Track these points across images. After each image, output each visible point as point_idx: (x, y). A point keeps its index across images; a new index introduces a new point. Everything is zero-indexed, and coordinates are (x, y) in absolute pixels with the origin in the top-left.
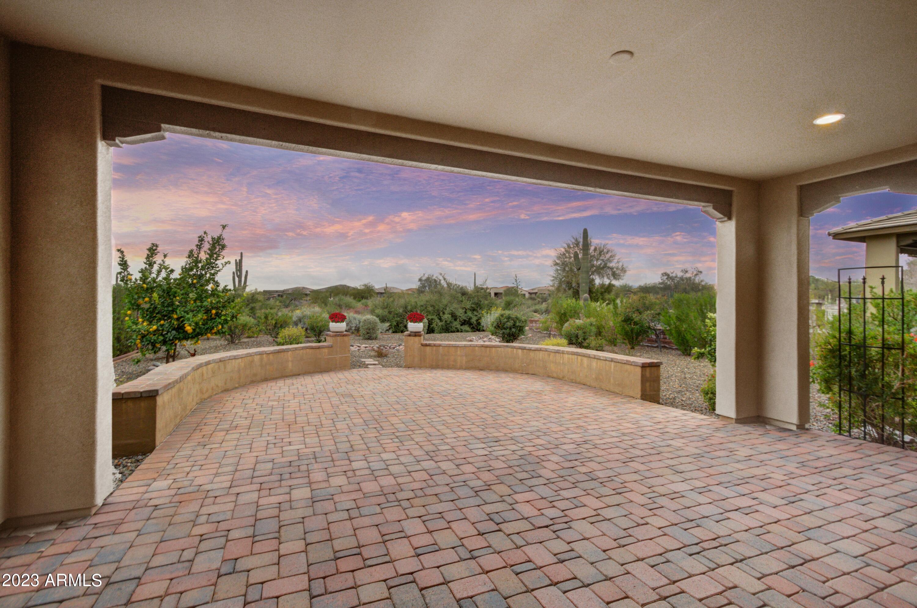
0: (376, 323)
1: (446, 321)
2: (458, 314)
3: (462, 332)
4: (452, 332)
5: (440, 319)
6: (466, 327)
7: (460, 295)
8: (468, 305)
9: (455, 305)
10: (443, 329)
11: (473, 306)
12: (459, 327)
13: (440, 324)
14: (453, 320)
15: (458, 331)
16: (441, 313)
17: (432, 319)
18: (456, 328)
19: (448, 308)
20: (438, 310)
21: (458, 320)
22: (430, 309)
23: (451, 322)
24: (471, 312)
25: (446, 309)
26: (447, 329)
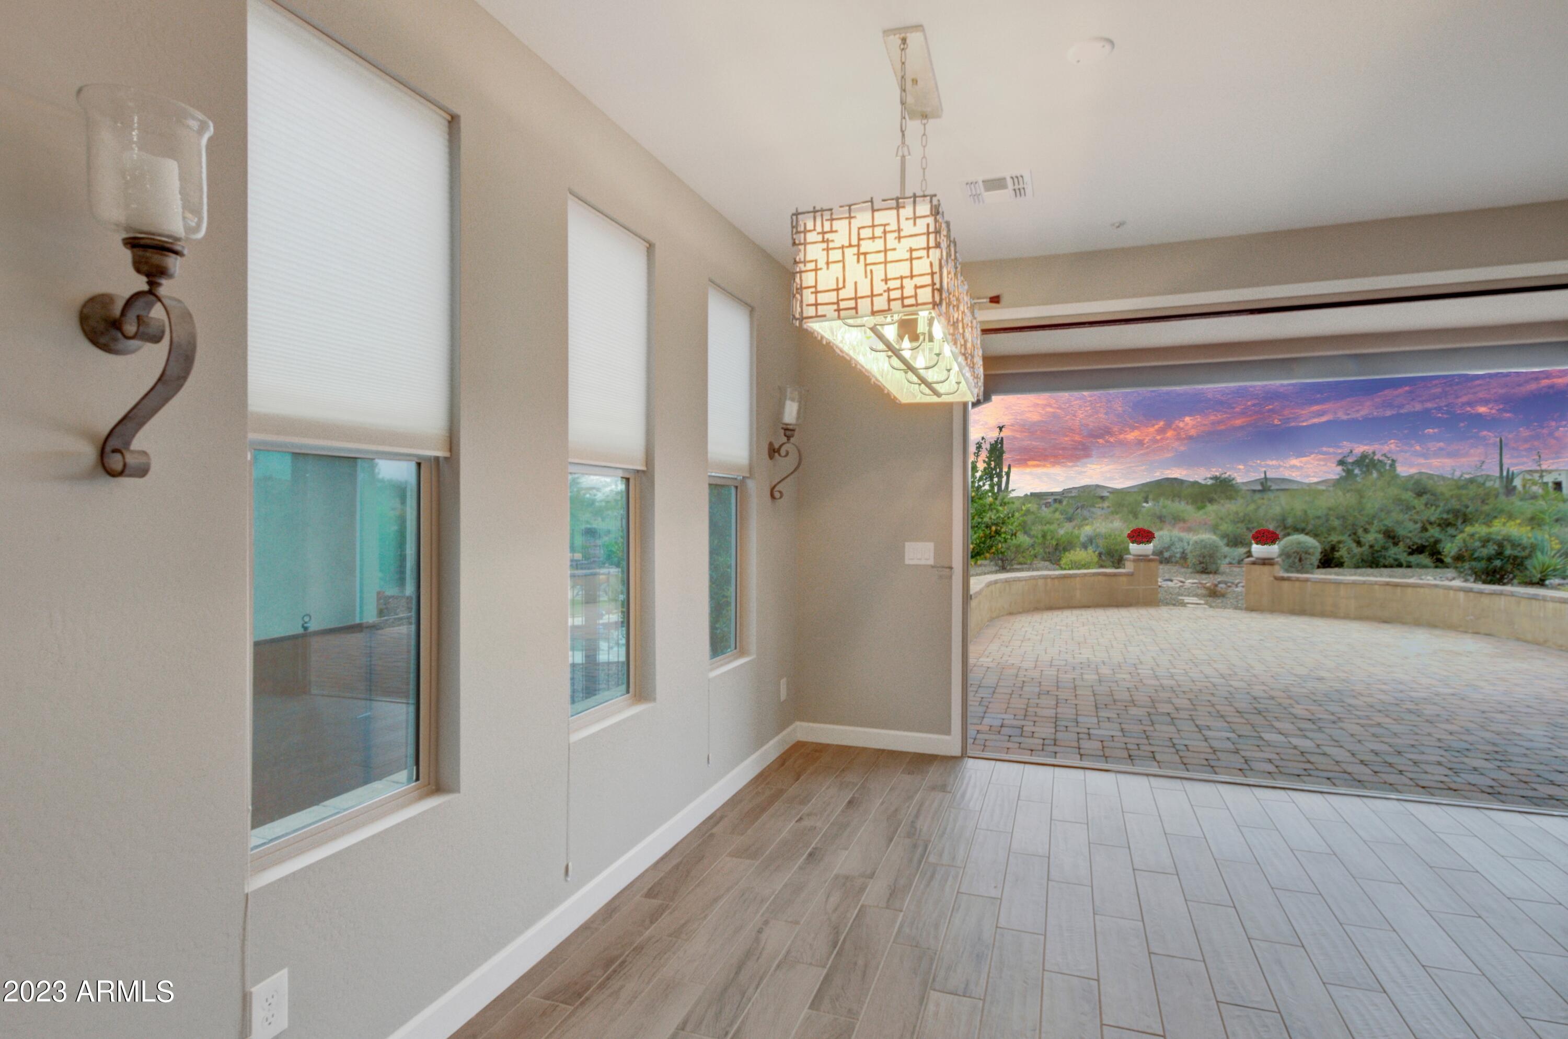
0: (1216, 547)
1: (1371, 547)
2: (1401, 532)
3: (1409, 566)
4: (1385, 566)
5: (1359, 543)
6: (1424, 559)
7: (1408, 496)
8: (1434, 514)
9: (1396, 515)
10: (1363, 560)
11: (1445, 516)
12: (1404, 557)
13: (1356, 550)
14: (1390, 544)
15: (1400, 565)
16: (1360, 532)
17: (1339, 542)
18: (1396, 560)
19: (1375, 522)
20: (1353, 525)
21: (1401, 543)
22: (1336, 523)
23: (1385, 548)
24: (1438, 529)
25: (1373, 524)
26: (1373, 561)
